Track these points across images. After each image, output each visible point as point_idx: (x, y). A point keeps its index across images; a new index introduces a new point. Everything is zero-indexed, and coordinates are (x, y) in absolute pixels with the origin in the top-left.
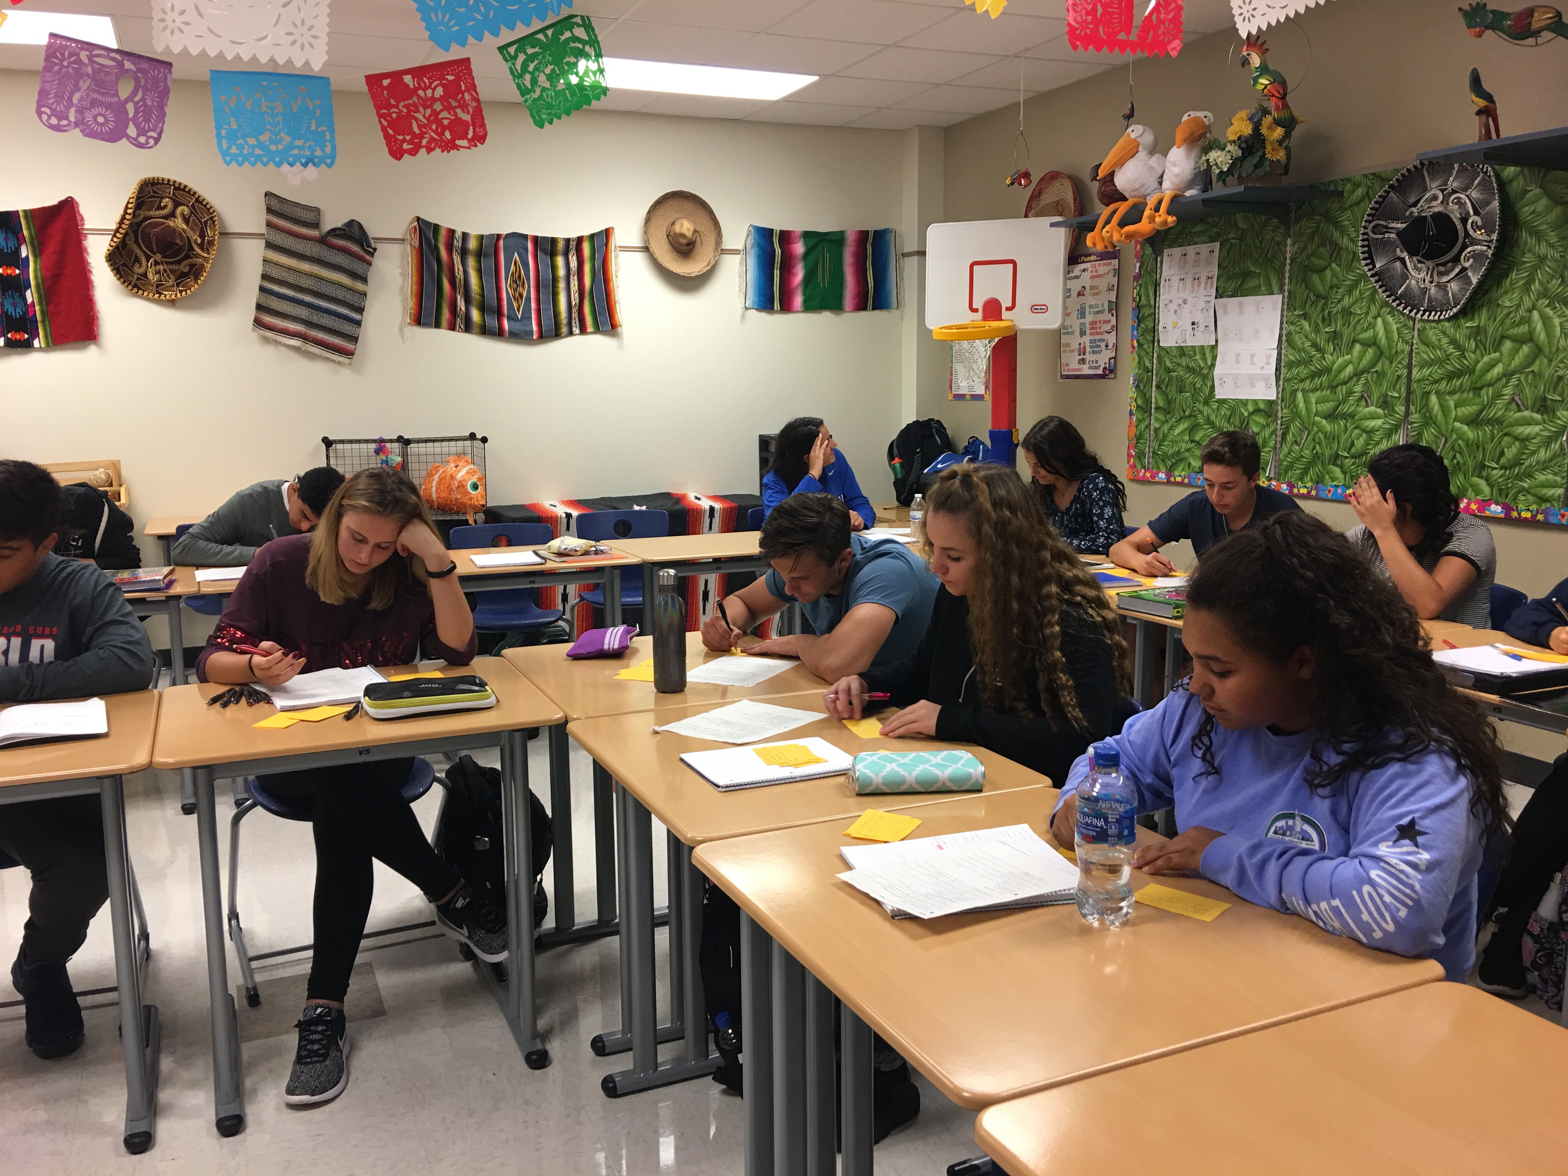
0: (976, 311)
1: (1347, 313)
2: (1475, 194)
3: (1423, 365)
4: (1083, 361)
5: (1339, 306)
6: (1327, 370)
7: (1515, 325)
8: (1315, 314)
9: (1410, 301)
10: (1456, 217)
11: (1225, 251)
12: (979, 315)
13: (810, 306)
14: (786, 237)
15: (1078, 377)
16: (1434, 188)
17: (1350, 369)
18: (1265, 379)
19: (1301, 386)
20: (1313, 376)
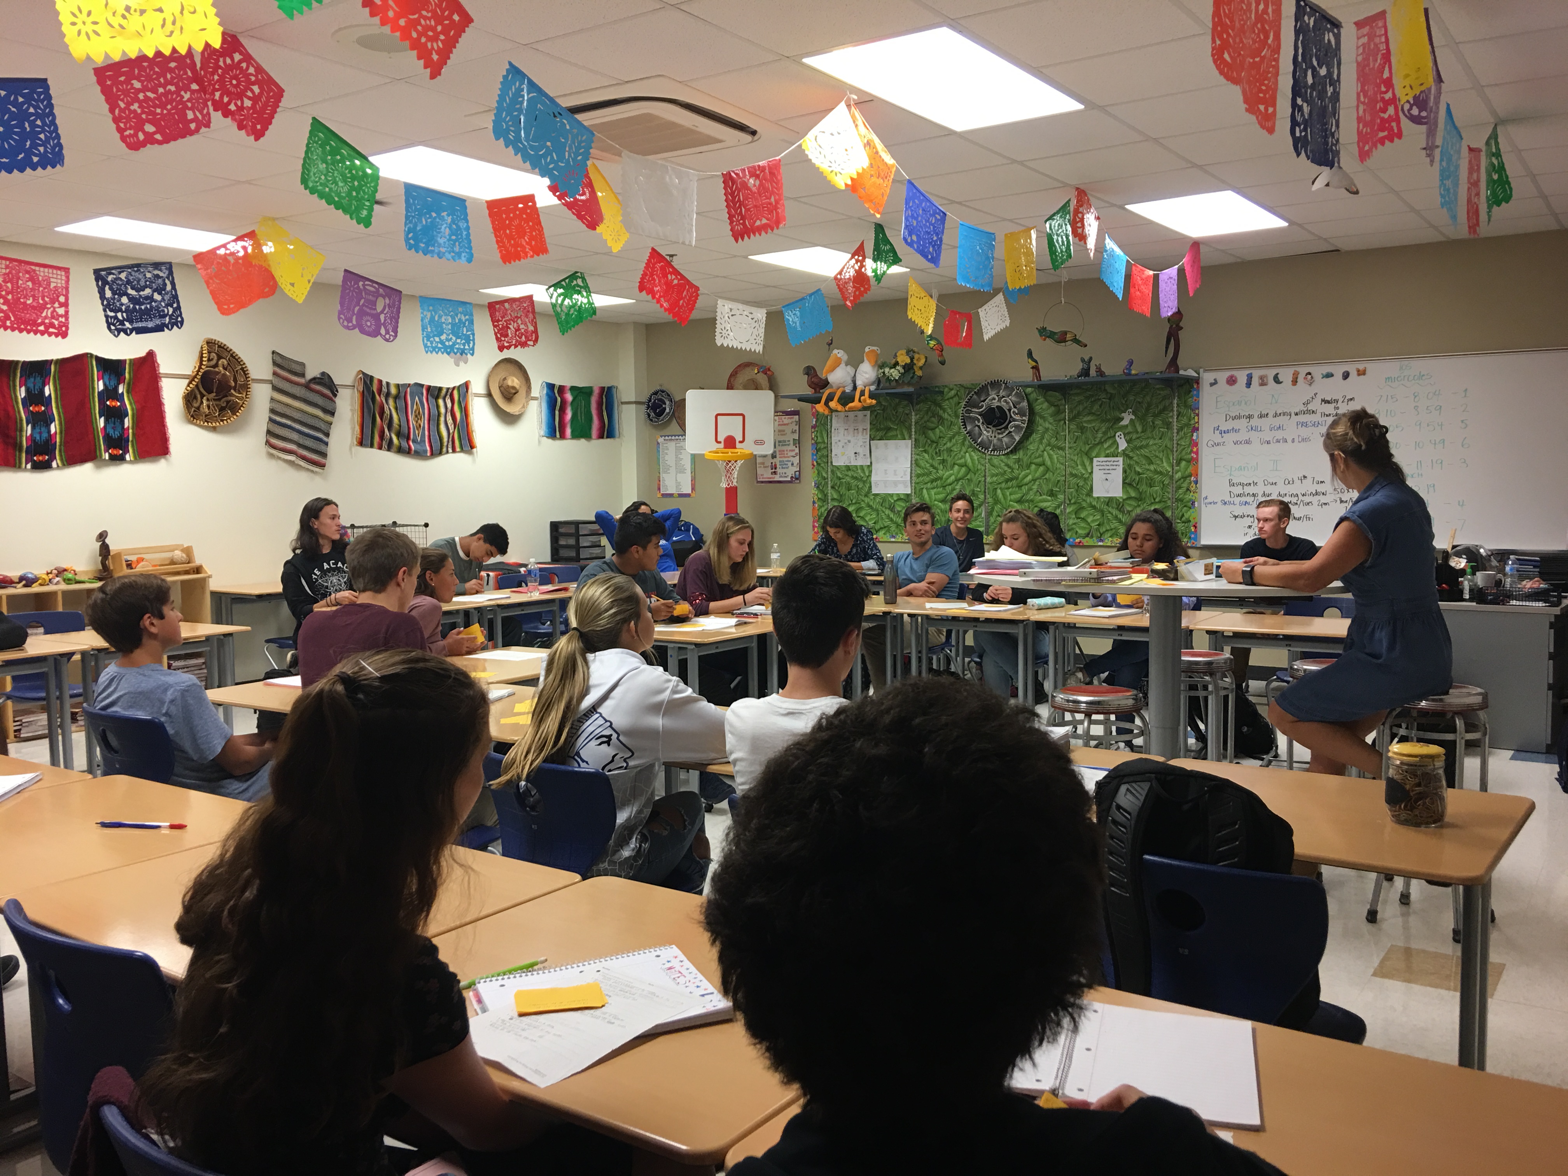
0: (720, 442)
1: (950, 450)
2: (1013, 399)
3: (993, 476)
4: (775, 473)
5: (945, 447)
6: (941, 478)
7: (1036, 458)
8: (931, 451)
9: (984, 446)
10: (1006, 408)
11: (873, 416)
12: (722, 445)
13: (575, 436)
14: (562, 389)
15: (770, 482)
16: (993, 395)
17: (953, 478)
18: (904, 483)
19: (925, 486)
20: (932, 481)
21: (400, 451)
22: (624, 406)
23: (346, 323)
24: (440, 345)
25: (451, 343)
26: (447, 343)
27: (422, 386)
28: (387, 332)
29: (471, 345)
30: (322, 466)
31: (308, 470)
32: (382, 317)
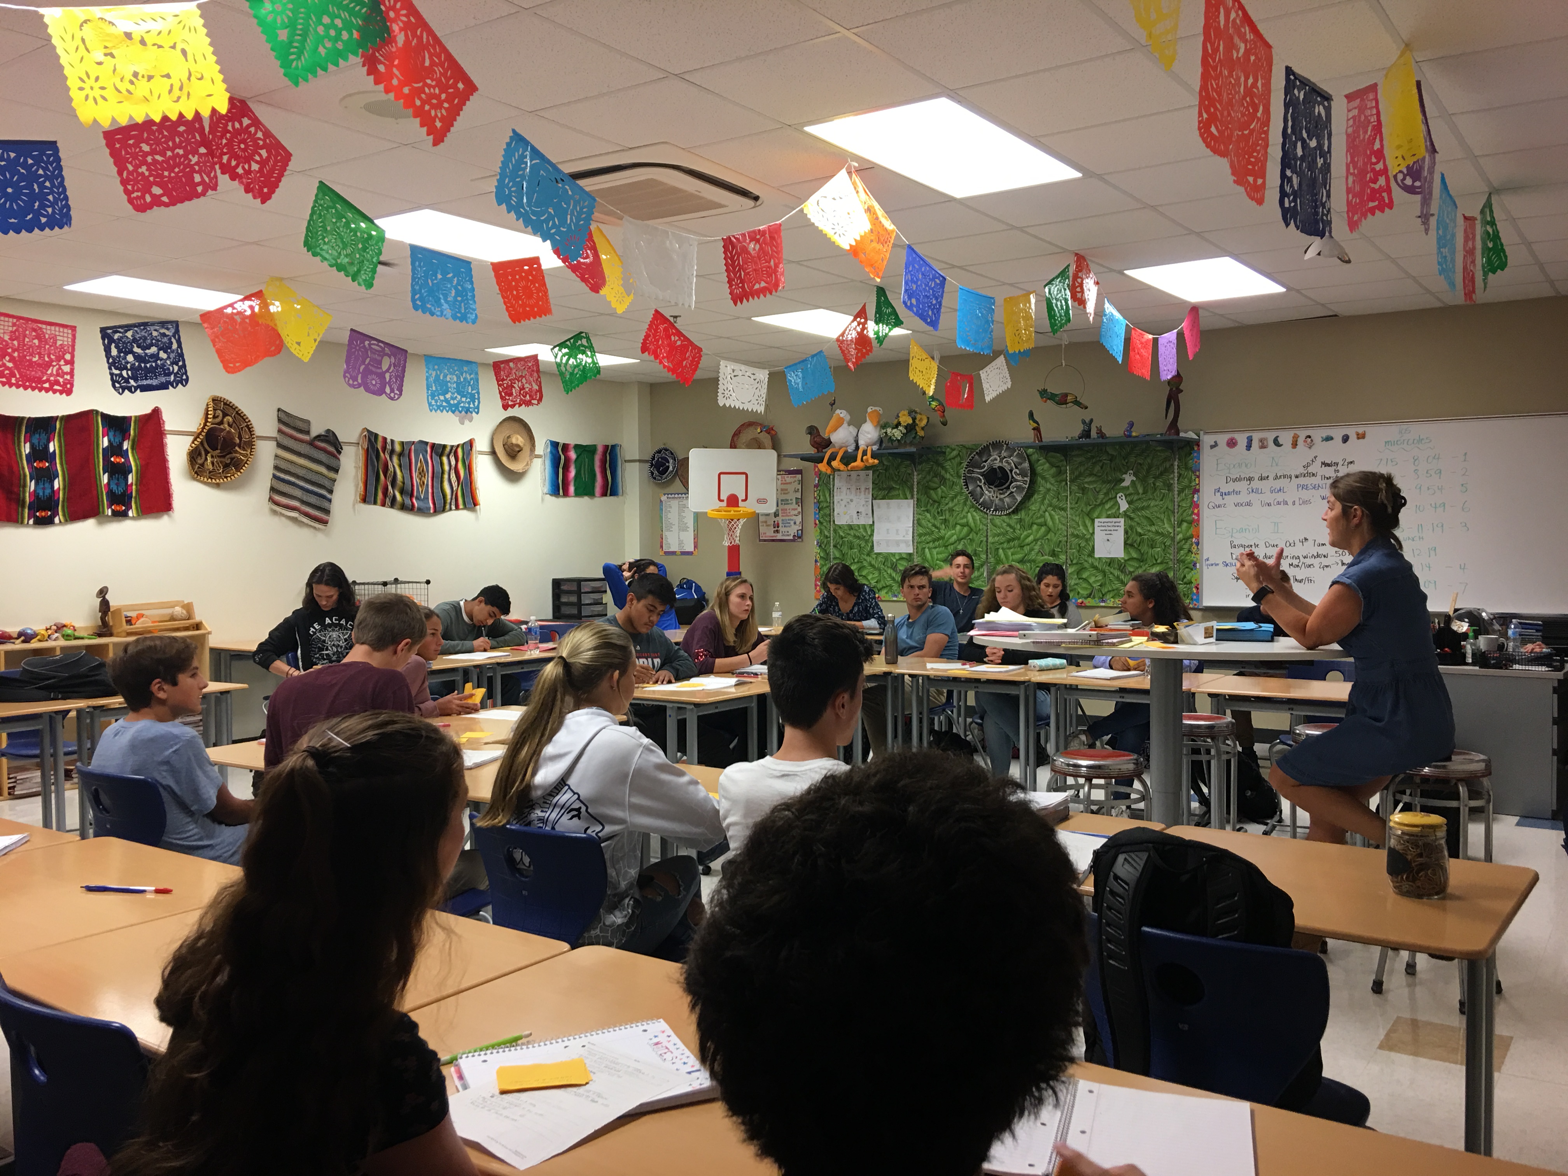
0: (723, 501)
1: (951, 510)
2: (1015, 459)
3: (995, 535)
4: (777, 531)
5: (947, 507)
6: (942, 538)
7: (1037, 518)
8: (933, 510)
9: (986, 506)
10: (1007, 468)
11: (876, 476)
12: (725, 504)
13: (578, 494)
14: (566, 447)
15: (773, 540)
16: (995, 455)
17: (955, 537)
18: (906, 542)
19: (927, 545)
20: (934, 541)
21: (403, 508)
22: (627, 464)
23: (351, 382)
24: (444, 404)
25: (456, 402)
26: (452, 402)
27: (426, 443)
28: (392, 391)
29: (476, 404)
30: (325, 522)
31: (311, 526)
32: (387, 376)
